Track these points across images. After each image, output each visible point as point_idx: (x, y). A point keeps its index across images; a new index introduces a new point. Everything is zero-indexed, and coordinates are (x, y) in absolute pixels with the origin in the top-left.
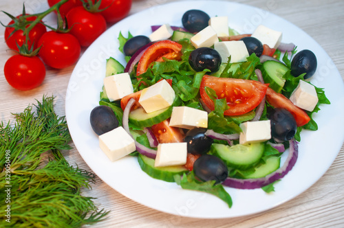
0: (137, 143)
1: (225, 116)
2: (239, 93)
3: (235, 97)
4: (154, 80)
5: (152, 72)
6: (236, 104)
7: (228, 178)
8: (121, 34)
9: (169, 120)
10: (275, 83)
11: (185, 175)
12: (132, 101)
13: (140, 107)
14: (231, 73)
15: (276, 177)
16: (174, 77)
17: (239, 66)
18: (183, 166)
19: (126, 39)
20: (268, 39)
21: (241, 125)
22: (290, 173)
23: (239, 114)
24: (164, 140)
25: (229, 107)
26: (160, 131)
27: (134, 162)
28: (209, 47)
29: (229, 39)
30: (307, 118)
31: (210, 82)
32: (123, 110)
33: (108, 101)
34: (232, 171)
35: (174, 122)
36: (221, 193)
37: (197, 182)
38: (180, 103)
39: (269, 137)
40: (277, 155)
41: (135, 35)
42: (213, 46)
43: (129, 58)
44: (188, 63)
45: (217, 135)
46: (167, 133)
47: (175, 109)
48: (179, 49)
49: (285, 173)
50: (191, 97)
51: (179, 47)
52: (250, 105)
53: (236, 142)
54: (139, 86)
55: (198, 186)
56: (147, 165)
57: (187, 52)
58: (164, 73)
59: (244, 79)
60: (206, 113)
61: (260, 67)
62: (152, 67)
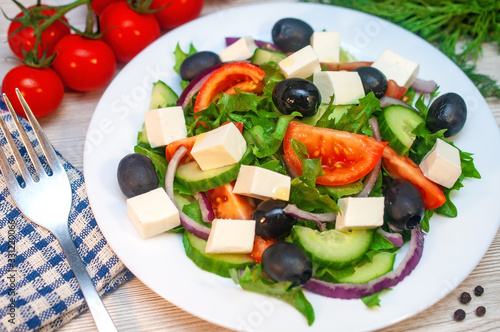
0: (183, 214)
1: (317, 185)
2: (342, 151)
3: (334, 158)
4: (217, 121)
5: (217, 108)
6: (336, 168)
7: (312, 280)
8: (178, 47)
9: (233, 183)
10: (398, 141)
11: (247, 269)
12: (182, 151)
13: (193, 160)
14: (333, 120)
15: (384, 285)
16: (248, 119)
17: (346, 112)
18: (248, 255)
19: (186, 55)
20: (397, 72)
21: (340, 200)
22: (407, 279)
23: (338, 185)
24: (223, 213)
25: (324, 172)
26: (219, 200)
27: (176, 242)
28: (304, 78)
29: (338, 68)
30: (441, 198)
31: (300, 132)
32: (167, 163)
33: (148, 146)
34: (320, 269)
35: (240, 188)
36: (299, 301)
37: (264, 281)
38: (251, 160)
39: (380, 222)
40: (391, 251)
41: (200, 49)
42: (311, 78)
43: (186, 84)
44: (270, 100)
45: (302, 214)
46: (227, 204)
47: (244, 168)
48: (261, 78)
49: (399, 279)
50: (270, 153)
51: (260, 74)
52: (356, 173)
53: (331, 225)
54: (195, 128)
55: (266, 287)
56: (194, 249)
57: (272, 84)
58: (234, 113)
59: (351, 131)
60: (289, 178)
61: (378, 115)
62: (217, 101)
